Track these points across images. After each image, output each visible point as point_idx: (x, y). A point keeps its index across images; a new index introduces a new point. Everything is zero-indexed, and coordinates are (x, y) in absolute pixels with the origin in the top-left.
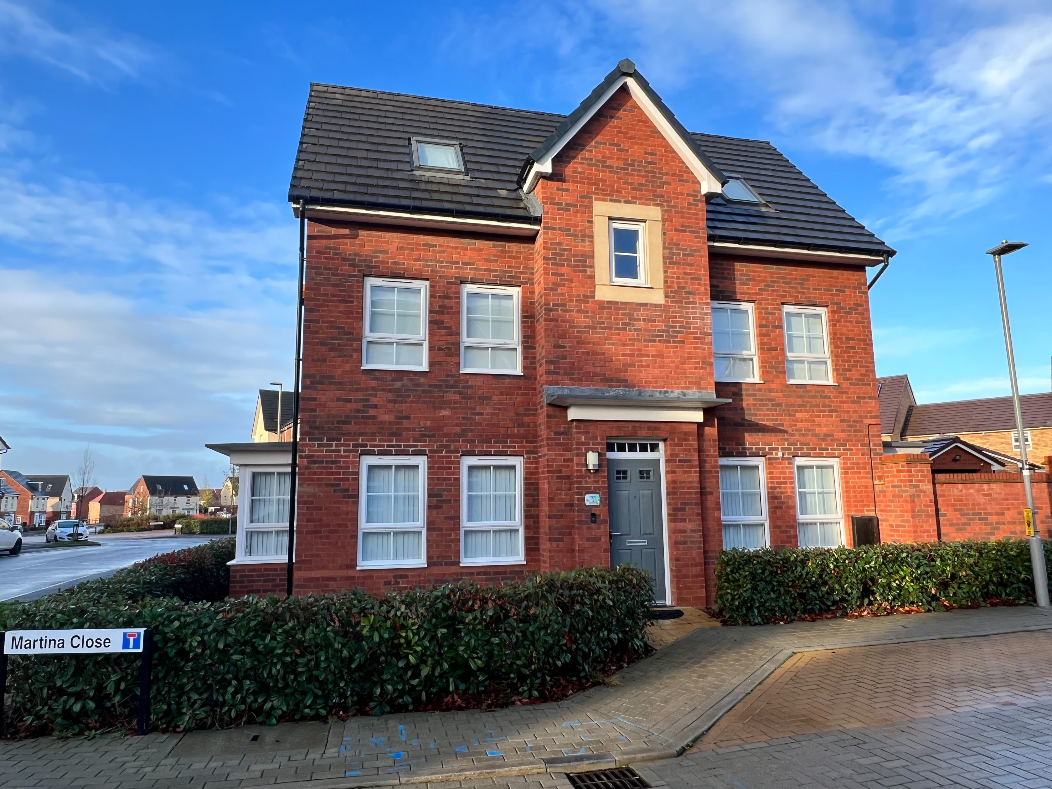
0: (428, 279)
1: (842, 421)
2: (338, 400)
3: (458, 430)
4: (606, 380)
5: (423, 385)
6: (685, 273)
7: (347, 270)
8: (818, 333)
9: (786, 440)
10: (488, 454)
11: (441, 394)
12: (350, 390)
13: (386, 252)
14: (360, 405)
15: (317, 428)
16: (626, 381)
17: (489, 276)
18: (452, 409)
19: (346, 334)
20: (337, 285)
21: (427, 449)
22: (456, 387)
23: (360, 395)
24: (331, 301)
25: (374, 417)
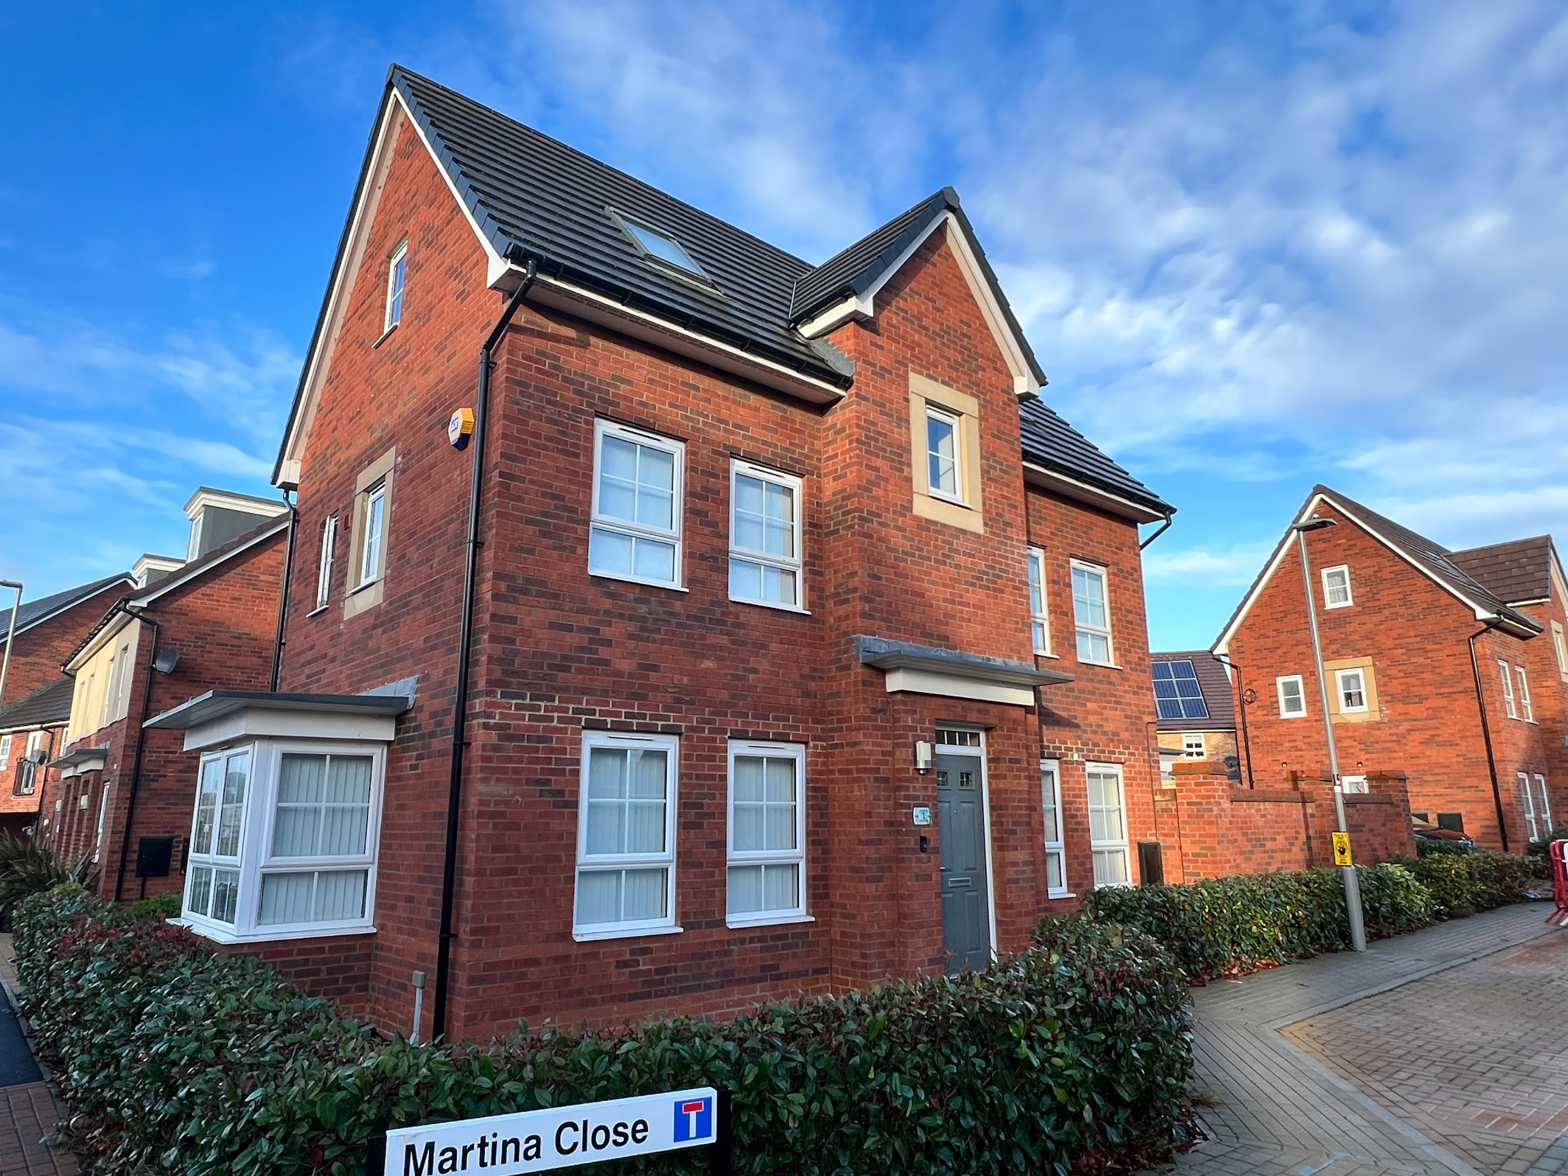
0: (684, 440)
1: (1127, 717)
2: (552, 626)
3: (725, 695)
4: (927, 635)
5: (679, 614)
6: (1003, 496)
7: (569, 399)
8: (1097, 600)
9: (1080, 737)
10: (762, 737)
11: (703, 632)
12: (570, 610)
13: (629, 382)
14: (584, 639)
15: (515, 674)
16: (947, 638)
17: (766, 453)
18: (719, 658)
19: (567, 509)
20: (555, 422)
21: (684, 725)
22: (724, 623)
23: (586, 620)
24: (545, 448)
25: (607, 663)
